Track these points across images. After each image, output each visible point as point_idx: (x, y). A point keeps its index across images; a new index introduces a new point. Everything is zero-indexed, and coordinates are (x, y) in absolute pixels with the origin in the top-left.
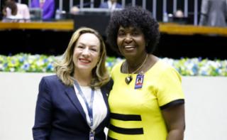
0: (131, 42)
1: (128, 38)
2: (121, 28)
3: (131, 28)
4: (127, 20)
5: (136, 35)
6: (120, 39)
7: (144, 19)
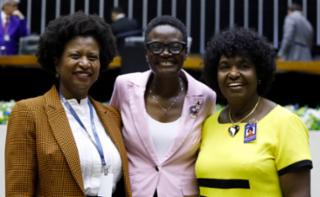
0: (237, 78)
1: (234, 72)
2: (223, 59)
3: (238, 59)
4: (233, 47)
5: (246, 68)
6: (222, 74)
7: (255, 45)
